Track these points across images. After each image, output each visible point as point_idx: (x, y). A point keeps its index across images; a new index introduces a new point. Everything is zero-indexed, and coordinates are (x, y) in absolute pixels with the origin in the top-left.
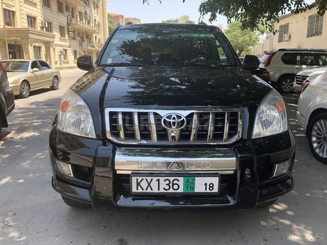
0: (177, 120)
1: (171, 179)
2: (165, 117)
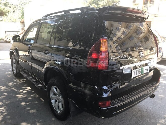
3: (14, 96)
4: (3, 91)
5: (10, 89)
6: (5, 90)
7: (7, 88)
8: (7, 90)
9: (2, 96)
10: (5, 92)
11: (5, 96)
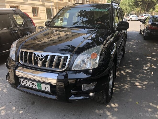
0: (40, 58)
1: (33, 82)
2: (37, 56)
3: (133, 72)
4: (139, 80)
5: (131, 79)
6: (136, 81)
7: (134, 82)
8: (135, 79)
9: (142, 76)
10: (138, 78)
11: (140, 75)
